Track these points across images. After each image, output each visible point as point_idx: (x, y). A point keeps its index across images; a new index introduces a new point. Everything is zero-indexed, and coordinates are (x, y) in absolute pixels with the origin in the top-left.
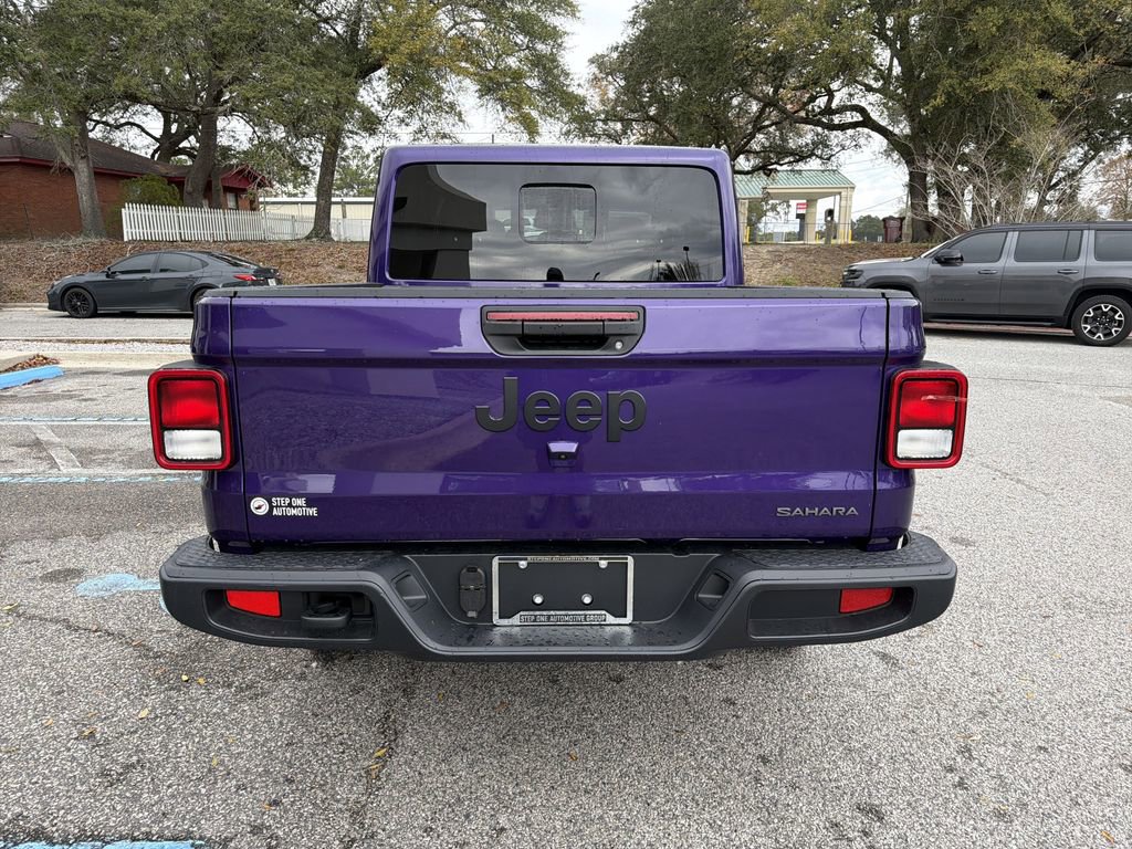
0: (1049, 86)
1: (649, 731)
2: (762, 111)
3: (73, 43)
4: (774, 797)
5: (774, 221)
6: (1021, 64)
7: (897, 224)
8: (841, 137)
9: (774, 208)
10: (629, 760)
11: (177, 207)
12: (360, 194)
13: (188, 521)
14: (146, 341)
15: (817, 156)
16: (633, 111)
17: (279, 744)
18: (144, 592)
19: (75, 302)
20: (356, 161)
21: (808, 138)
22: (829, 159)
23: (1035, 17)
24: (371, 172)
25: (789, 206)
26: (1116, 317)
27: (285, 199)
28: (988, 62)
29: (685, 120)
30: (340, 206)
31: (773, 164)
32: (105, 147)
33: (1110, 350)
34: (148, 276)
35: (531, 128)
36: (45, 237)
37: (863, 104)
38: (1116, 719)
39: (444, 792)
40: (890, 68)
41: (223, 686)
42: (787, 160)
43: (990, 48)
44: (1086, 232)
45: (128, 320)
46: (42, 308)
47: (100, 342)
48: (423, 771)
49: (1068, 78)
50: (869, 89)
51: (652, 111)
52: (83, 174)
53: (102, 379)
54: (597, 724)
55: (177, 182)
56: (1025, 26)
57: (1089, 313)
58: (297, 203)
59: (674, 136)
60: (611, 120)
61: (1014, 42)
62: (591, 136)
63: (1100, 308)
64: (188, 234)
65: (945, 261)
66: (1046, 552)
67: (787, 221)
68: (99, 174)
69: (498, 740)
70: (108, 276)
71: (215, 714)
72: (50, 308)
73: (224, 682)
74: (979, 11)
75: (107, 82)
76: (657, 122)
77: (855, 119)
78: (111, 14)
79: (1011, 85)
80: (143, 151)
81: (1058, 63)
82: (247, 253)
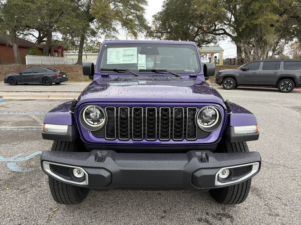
0: (273, 23)
1: (134, 203)
2: (198, 30)
3: (11, 12)
4: (165, 223)
5: (203, 59)
6: (265, 17)
7: (234, 60)
8: (219, 37)
9: (203, 56)
10: (126, 212)
11: (41, 56)
12: (93, 53)
13: (23, 141)
14: (28, 92)
15: (213, 42)
16: (163, 30)
17: (26, 207)
18: (4, 162)
19: (11, 81)
20: (91, 44)
21: (210, 38)
22: (216, 43)
23: (269, 5)
24: (95, 46)
25: (207, 56)
26: (290, 85)
27: (73, 54)
28: (256, 17)
29: (177, 32)
30: (85, 56)
31: (201, 44)
32: (23, 40)
33: (288, 94)
34: (31, 74)
35: (135, 35)
36: (5, 64)
37: (224, 28)
38: (269, 199)
39: (69, 222)
40: (231, 19)
41: (17, 189)
42: (205, 43)
43: (257, 13)
44: (281, 62)
45: (25, 86)
46: (3, 83)
47: (15, 92)
48: (65, 215)
49: (278, 21)
50: (225, 24)
51: (169, 30)
52: (15, 47)
53: (13, 102)
54: (120, 201)
55: (42, 49)
56: (266, 7)
57: (282, 84)
58: (75, 55)
59: (175, 37)
60: (158, 33)
61: (264, 11)
62: (153, 37)
63: (285, 82)
64: (44, 63)
65: (243, 70)
66: (259, 150)
67: (206, 60)
68: (19, 47)
69: (90, 206)
70: (20, 74)
71: (11, 198)
72: (4, 83)
73: (17, 188)
74: (254, 3)
75: (21, 22)
76: (170, 33)
77: (222, 32)
78: (21, 4)
79: (262, 23)
80: (34, 41)
81: (276, 17)
82: (59, 68)
